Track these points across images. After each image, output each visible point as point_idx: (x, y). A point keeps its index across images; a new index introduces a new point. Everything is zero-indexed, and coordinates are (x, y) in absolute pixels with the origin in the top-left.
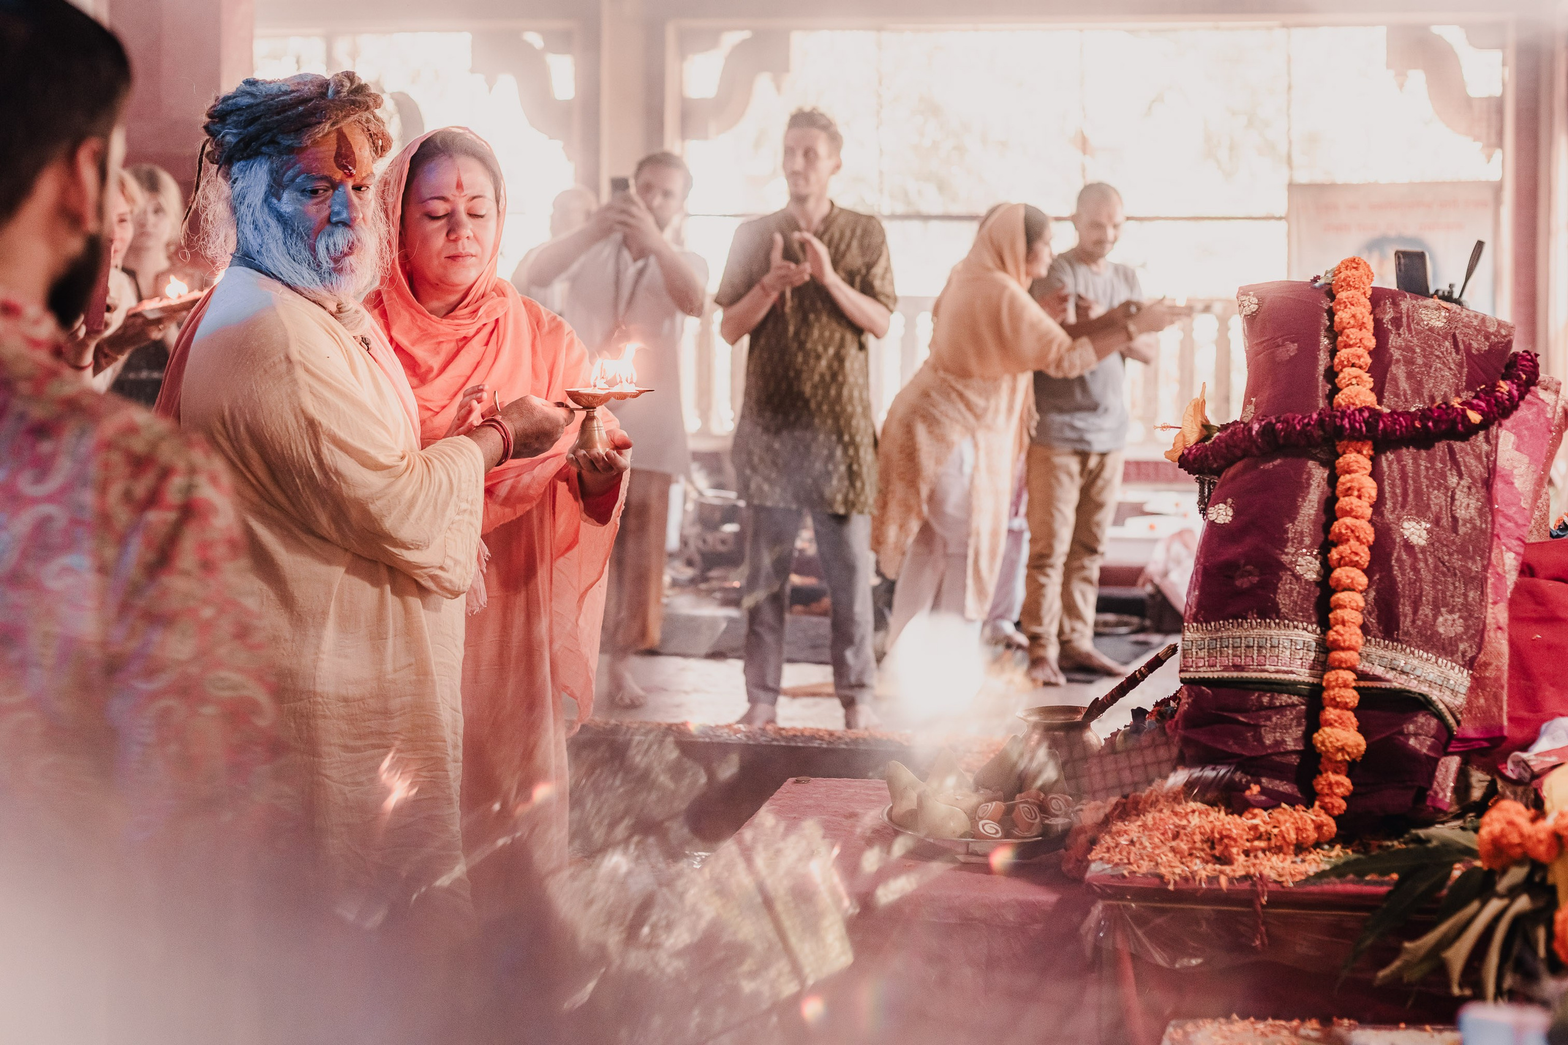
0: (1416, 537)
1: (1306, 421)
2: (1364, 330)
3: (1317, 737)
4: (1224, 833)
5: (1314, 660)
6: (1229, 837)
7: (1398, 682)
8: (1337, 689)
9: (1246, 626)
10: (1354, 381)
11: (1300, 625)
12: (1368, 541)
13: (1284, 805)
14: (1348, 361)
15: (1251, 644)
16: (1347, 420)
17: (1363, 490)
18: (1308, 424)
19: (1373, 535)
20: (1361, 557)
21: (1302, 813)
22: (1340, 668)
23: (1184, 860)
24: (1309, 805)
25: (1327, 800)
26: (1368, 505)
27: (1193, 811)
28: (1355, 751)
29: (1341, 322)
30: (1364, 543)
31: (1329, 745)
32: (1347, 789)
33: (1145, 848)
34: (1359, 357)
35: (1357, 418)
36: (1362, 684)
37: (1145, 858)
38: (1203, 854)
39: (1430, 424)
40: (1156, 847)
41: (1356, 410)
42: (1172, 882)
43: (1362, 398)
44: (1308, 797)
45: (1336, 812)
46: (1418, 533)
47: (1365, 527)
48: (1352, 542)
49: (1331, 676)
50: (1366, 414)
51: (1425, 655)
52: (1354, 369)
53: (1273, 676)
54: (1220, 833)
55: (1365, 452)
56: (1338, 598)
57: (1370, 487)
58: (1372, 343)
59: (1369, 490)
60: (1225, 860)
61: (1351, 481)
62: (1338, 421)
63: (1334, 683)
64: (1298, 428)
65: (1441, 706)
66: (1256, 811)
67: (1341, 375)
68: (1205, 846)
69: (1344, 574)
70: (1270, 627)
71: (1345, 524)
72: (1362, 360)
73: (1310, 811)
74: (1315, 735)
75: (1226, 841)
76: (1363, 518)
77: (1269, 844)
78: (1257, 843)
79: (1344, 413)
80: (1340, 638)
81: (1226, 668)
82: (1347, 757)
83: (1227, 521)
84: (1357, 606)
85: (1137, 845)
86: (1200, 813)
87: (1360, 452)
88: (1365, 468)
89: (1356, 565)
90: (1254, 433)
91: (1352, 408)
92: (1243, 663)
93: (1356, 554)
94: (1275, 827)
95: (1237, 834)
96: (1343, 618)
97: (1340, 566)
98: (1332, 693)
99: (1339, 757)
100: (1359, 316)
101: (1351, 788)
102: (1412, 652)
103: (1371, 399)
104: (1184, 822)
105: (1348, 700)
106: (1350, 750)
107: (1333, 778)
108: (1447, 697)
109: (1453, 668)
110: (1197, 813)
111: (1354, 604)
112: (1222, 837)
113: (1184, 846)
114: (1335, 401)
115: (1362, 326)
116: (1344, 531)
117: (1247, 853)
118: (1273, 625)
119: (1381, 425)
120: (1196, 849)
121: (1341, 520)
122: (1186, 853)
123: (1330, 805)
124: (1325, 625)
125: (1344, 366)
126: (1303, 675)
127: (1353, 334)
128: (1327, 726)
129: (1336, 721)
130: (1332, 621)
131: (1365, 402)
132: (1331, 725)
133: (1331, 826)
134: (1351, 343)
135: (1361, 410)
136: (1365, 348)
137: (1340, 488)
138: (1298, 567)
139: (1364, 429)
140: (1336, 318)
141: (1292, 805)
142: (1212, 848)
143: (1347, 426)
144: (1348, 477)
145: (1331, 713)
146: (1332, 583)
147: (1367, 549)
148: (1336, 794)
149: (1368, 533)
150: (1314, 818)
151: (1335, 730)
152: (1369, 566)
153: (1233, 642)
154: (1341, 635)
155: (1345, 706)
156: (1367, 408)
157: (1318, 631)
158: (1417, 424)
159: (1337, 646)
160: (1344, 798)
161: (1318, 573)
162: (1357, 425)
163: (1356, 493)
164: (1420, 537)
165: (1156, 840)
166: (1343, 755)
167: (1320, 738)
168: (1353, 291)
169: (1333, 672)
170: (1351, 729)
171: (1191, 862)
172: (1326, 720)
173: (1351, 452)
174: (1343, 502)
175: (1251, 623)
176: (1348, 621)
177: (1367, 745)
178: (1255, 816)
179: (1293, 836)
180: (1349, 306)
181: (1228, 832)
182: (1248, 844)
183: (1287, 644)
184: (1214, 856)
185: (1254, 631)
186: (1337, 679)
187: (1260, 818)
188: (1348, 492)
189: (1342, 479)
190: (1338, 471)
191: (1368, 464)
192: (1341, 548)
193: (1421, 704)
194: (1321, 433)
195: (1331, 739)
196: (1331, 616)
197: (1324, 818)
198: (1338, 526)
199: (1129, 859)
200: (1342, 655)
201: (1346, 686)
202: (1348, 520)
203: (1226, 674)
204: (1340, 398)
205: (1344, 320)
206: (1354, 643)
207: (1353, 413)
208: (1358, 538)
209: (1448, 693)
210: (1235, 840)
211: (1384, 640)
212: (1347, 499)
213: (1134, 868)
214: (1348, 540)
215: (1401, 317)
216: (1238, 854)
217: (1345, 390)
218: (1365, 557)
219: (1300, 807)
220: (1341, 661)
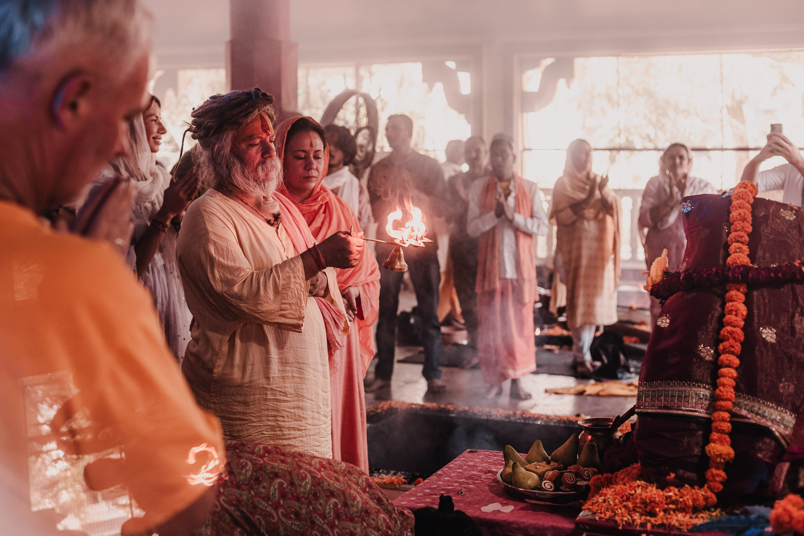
0: (769, 338)
1: (709, 272)
2: (745, 222)
3: (707, 448)
4: (652, 499)
5: (708, 405)
6: (654, 502)
7: (754, 419)
8: (718, 422)
9: (672, 384)
10: (738, 250)
11: (702, 385)
12: (740, 339)
13: (686, 486)
14: (735, 239)
15: (674, 395)
16: (731, 272)
17: (738, 311)
18: (710, 274)
19: (743, 337)
20: (735, 349)
21: (697, 491)
22: (721, 410)
23: (631, 513)
24: (701, 486)
25: (711, 484)
26: (741, 319)
27: (638, 486)
28: (727, 457)
29: (733, 217)
30: (738, 341)
31: (712, 453)
32: (723, 478)
33: (610, 505)
34: (742, 237)
35: (736, 271)
36: (735, 419)
37: (610, 510)
38: (640, 510)
39: (780, 275)
40: (616, 505)
41: (736, 266)
42: (621, 525)
43: (741, 260)
44: (701, 482)
45: (716, 491)
46: (771, 335)
47: (738, 332)
48: (731, 340)
49: (716, 415)
50: (742, 269)
51: (771, 405)
52: (738, 244)
53: (686, 413)
54: (650, 499)
55: (741, 290)
56: (722, 371)
57: (743, 309)
58: (750, 229)
59: (742, 311)
60: (653, 514)
61: (732, 306)
62: (726, 272)
63: (717, 419)
64: (705, 276)
65: (777, 434)
66: (672, 488)
67: (731, 247)
68: (642, 506)
69: (725, 358)
70: (685, 386)
71: (727, 330)
72: (743, 238)
73: (702, 489)
74: (706, 447)
75: (653, 504)
76: (738, 327)
77: (677, 507)
78: (671, 506)
79: (729, 268)
80: (721, 394)
81: (660, 408)
82: (723, 461)
83: (666, 326)
84: (732, 376)
85: (607, 503)
86: (642, 487)
87: (739, 290)
88: (741, 299)
89: (733, 353)
90: (681, 278)
91: (734, 265)
92: (669, 405)
93: (733, 347)
94: (681, 497)
95: (659, 501)
96: (723, 382)
97: (724, 353)
98: (716, 424)
99: (718, 460)
100: (742, 214)
101: (726, 477)
102: (764, 403)
103: (746, 260)
104: (633, 492)
105: (725, 429)
106: (724, 457)
107: (714, 471)
108: (781, 429)
109: (786, 413)
110: (640, 487)
111: (730, 375)
112: (651, 502)
113: (630, 505)
114: (727, 262)
115: (744, 220)
116: (726, 334)
117: (665, 511)
118: (686, 385)
119: (750, 275)
120: (637, 507)
121: (725, 328)
122: (632, 509)
123: (713, 487)
124: (714, 385)
125: (733, 242)
126: (701, 413)
127: (738, 224)
128: (712, 442)
129: (717, 440)
130: (718, 384)
131: (743, 262)
132: (714, 442)
133: (714, 498)
134: (738, 229)
135: (739, 267)
136: (745, 232)
137: (726, 310)
138: (701, 354)
139: (740, 277)
140: (731, 215)
141: (692, 486)
142: (646, 507)
143: (731, 275)
144: (730, 304)
145: (714, 435)
146: (719, 363)
147: (739, 344)
148: (716, 481)
149: (741, 335)
150: (704, 493)
151: (716, 445)
152: (741, 354)
153: (665, 393)
154: (722, 392)
155: (722, 432)
156: (743, 266)
157: (712, 389)
158: (772, 275)
159: (719, 398)
160: (722, 483)
161: (713, 357)
162: (736, 275)
163: (734, 313)
164: (771, 337)
165: (617, 501)
166: (721, 459)
167: (708, 449)
168: (741, 201)
169: (717, 413)
170: (726, 445)
171: (634, 514)
172: (712, 439)
173: (733, 290)
174: (728, 317)
175: (675, 383)
176: (726, 384)
177: (735, 453)
178: (670, 491)
179: (691, 503)
180: (738, 208)
181: (654, 499)
182: (666, 506)
183: (694, 395)
184: (646, 511)
185: (676, 388)
186: (718, 417)
187: (673, 492)
188: (730, 312)
189: (728, 305)
190: (726, 300)
191: (742, 297)
192: (725, 343)
193: (766, 432)
194: (718, 279)
195: (714, 450)
196: (718, 381)
197: (709, 494)
198: (723, 332)
199: (601, 511)
200: (723, 403)
201: (723, 420)
202: (729, 328)
203: (659, 411)
204: (729, 260)
205: (735, 216)
206: (729, 396)
207: (735, 268)
208: (734, 338)
209: (782, 426)
210: (658, 504)
211: (748, 396)
212: (729, 316)
213: (603, 515)
214: (728, 339)
215: (769, 214)
216: (660, 511)
217: (733, 256)
218: (738, 348)
219: (696, 487)
220: (721, 406)
